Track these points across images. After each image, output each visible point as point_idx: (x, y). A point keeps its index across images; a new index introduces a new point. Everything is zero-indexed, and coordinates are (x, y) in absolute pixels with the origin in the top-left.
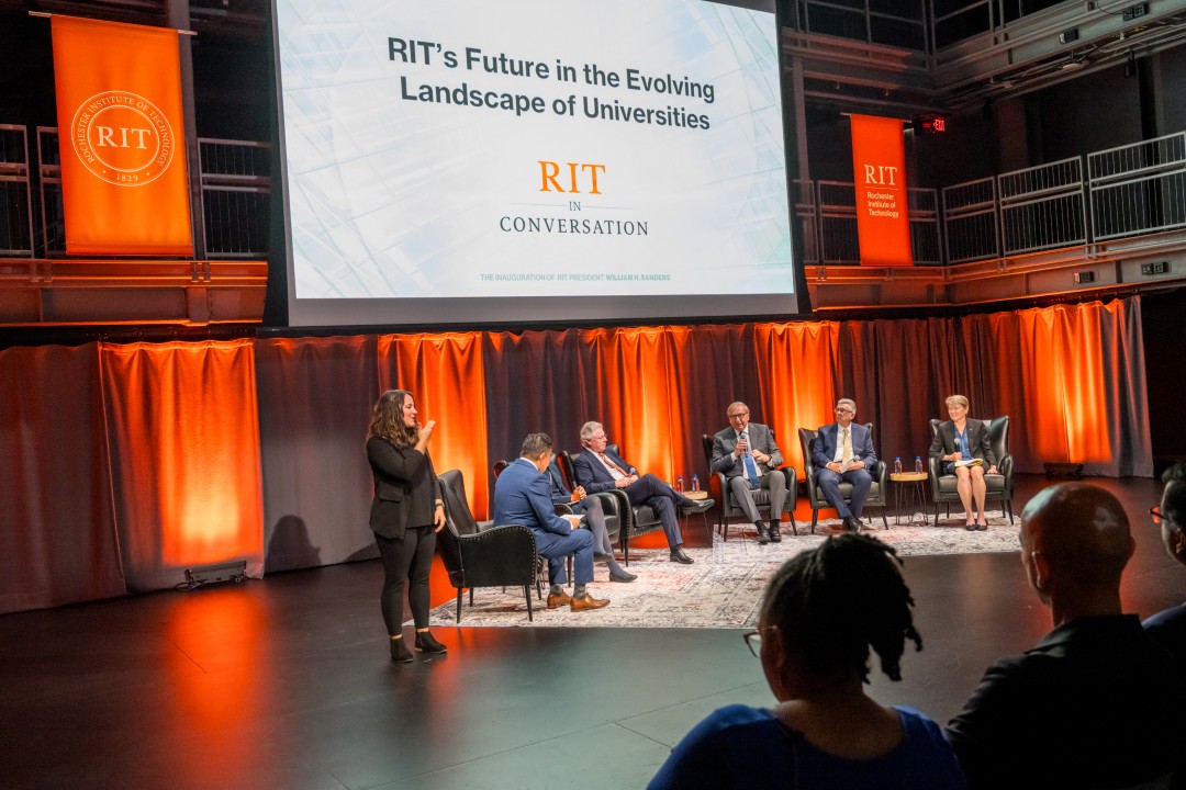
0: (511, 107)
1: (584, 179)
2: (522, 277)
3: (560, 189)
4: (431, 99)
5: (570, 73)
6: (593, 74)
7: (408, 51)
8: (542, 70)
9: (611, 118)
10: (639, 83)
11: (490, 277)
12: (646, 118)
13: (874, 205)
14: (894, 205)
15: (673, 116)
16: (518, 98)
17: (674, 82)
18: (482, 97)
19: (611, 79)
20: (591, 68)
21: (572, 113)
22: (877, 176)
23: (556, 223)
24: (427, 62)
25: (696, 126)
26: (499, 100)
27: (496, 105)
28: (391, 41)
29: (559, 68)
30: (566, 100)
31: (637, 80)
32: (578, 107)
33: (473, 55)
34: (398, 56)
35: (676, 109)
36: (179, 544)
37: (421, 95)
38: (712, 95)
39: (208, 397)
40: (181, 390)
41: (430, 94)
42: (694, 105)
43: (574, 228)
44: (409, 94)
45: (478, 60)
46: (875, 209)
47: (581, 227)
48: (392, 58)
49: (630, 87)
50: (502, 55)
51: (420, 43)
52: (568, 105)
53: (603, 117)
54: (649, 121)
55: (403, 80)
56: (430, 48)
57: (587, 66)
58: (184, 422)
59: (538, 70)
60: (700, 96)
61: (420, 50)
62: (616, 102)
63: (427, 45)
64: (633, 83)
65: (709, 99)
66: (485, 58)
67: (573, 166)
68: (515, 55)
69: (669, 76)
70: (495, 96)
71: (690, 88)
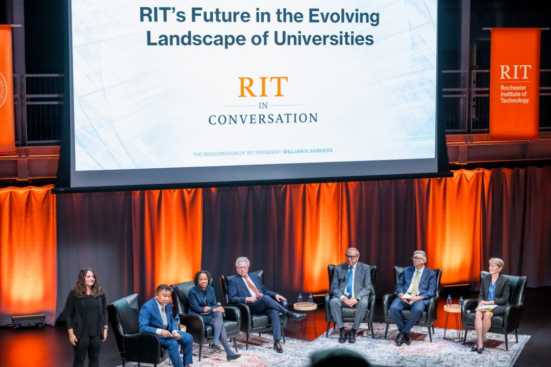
0: (221, 44)
1: (271, 87)
2: (222, 153)
3: (253, 95)
4: (166, 44)
5: (266, 16)
6: (283, 15)
7: (152, 15)
8: (245, 17)
9: (295, 44)
10: (320, 18)
11: (200, 154)
12: (322, 42)
13: (506, 95)
14: (525, 94)
15: (344, 39)
16: (226, 37)
17: (347, 14)
18: (202, 39)
19: (298, 17)
20: (282, 11)
21: (265, 43)
22: (511, 73)
23: (249, 118)
24: (165, 20)
25: (362, 43)
26: (213, 40)
27: (211, 43)
28: (142, 9)
29: (258, 14)
30: (261, 34)
31: (317, 15)
32: (271, 39)
33: (197, 12)
34: (145, 18)
35: (346, 33)
36: (9, 302)
37: (160, 43)
38: (378, 20)
39: (28, 219)
40: (13, 215)
41: (165, 40)
42: (363, 28)
43: (262, 119)
44: (152, 41)
45: (200, 15)
46: (506, 98)
47: (267, 119)
48: (142, 20)
49: (311, 21)
50: (217, 10)
51: (161, 9)
52: (263, 39)
53: (289, 43)
54: (325, 43)
55: (149, 33)
56: (168, 11)
57: (279, 10)
58: (14, 233)
59: (242, 17)
60: (367, 21)
61: (160, 13)
62: (300, 32)
63: (165, 10)
64: (314, 18)
65: (375, 23)
66: (205, 13)
67: (263, 79)
68: (226, 9)
69: (343, 10)
70: (211, 37)
71: (359, 17)
